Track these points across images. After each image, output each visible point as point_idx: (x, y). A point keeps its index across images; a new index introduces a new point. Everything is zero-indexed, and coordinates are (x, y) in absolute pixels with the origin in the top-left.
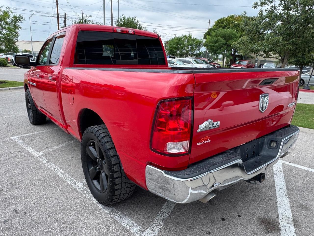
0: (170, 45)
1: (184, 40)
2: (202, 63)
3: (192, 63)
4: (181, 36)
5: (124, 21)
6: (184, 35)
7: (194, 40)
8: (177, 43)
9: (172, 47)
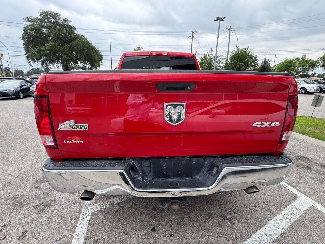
0: (279, 67)
1: (295, 62)
2: (313, 83)
3: (299, 83)
4: (292, 59)
5: (238, 52)
6: (297, 57)
7: (307, 61)
8: (287, 66)
9: (280, 69)
